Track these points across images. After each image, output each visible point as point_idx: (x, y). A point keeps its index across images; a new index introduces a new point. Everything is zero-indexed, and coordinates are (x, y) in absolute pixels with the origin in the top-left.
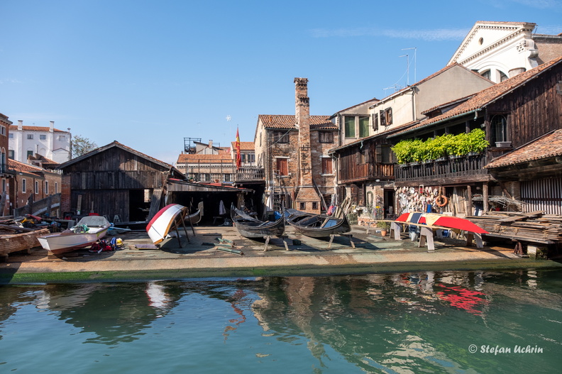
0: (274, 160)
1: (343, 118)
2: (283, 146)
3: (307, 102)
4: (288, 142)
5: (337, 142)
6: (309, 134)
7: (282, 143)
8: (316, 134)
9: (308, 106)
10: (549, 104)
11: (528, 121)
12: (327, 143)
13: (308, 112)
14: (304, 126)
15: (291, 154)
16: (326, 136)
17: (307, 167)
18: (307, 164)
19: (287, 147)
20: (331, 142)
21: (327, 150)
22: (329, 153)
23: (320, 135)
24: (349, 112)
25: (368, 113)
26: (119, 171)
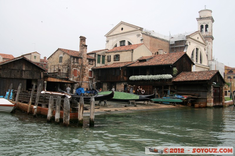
0: (73, 70)
1: (97, 56)
2: (76, 64)
3: (87, 47)
4: (78, 63)
5: (94, 65)
6: (86, 60)
7: (76, 63)
9: (87, 49)
12: (91, 64)
13: (86, 51)
14: (85, 57)
15: (79, 68)
16: (91, 62)
17: (85, 74)
18: (85, 73)
19: (78, 65)
20: (92, 64)
21: (91, 68)
22: (92, 68)
23: (89, 61)
24: (99, 53)
25: (105, 54)
26: (22, 70)
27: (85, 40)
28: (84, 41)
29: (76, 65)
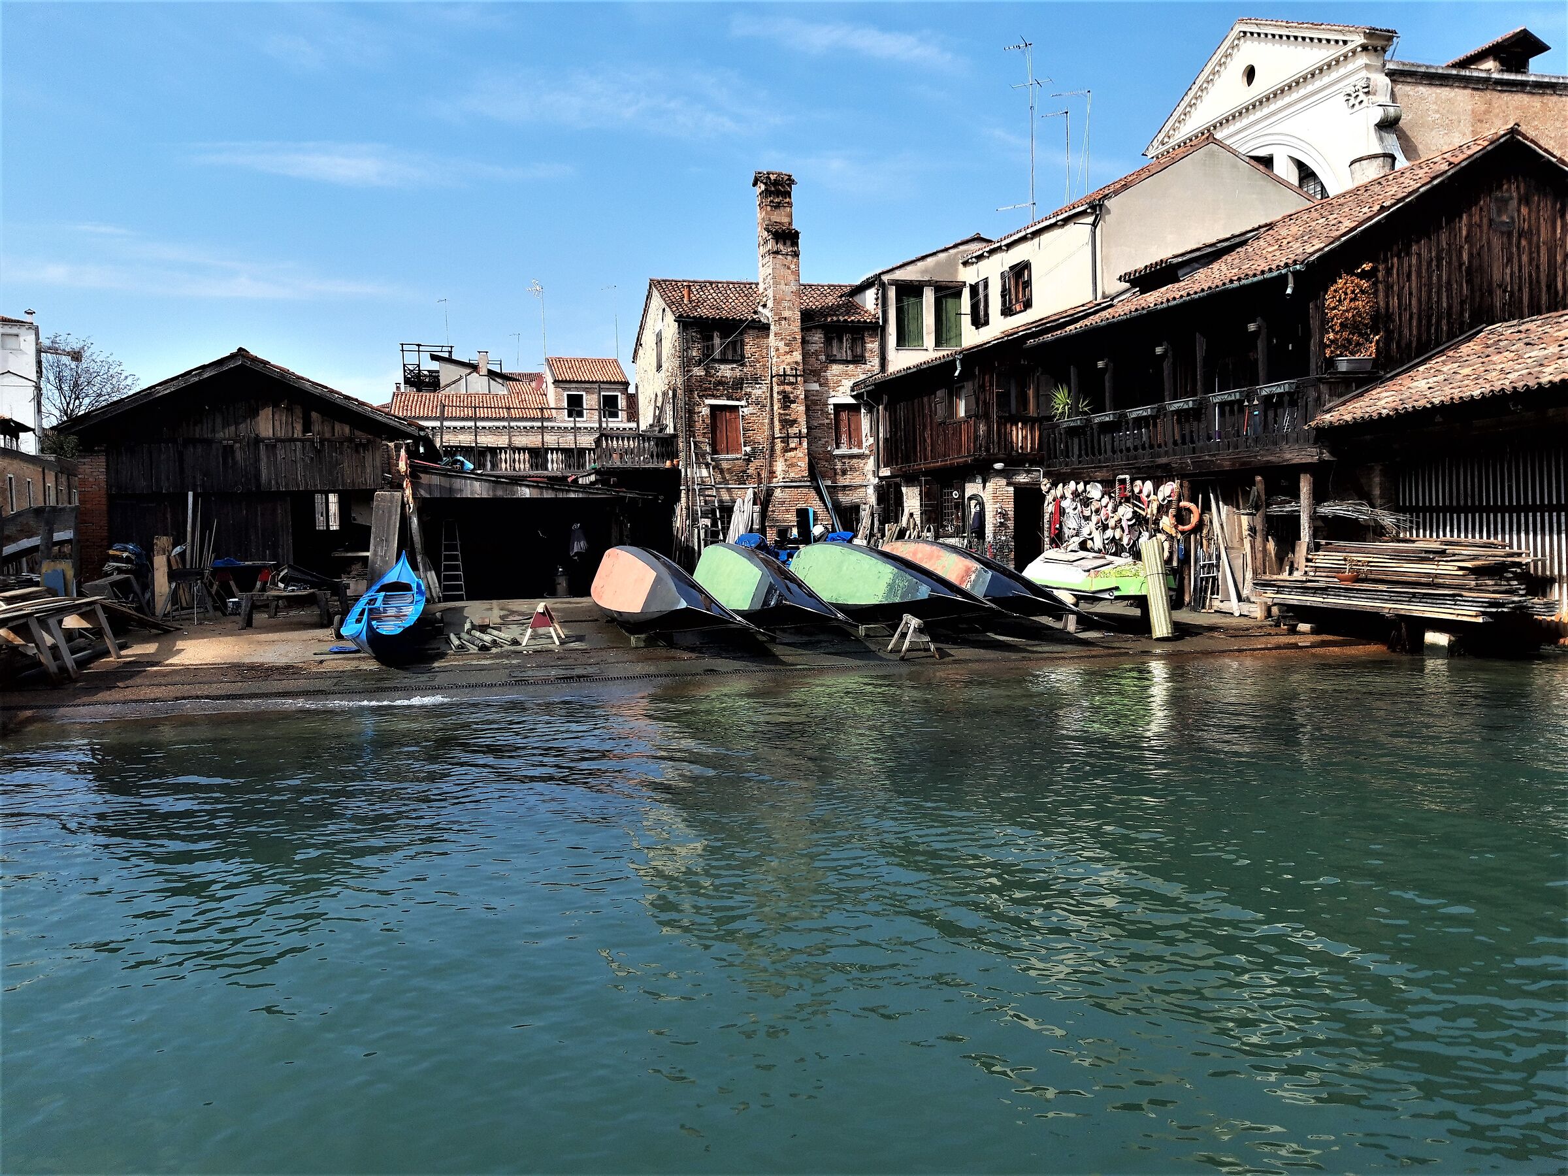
0: (705, 411)
1: (892, 293)
2: (726, 371)
3: (795, 243)
4: (740, 361)
5: (873, 360)
6: (799, 337)
7: (724, 361)
8: (817, 337)
9: (796, 255)
10: (1471, 255)
11: (1419, 300)
12: (846, 362)
13: (797, 273)
14: (786, 314)
15: (749, 395)
16: (846, 344)
17: (794, 430)
18: (795, 421)
19: (738, 373)
20: (858, 359)
21: (848, 384)
22: (852, 390)
23: (828, 341)
24: (909, 274)
25: (961, 278)
26: (258, 440)
27: (789, 194)
28: (778, 206)
29: (728, 374)
